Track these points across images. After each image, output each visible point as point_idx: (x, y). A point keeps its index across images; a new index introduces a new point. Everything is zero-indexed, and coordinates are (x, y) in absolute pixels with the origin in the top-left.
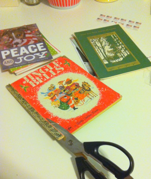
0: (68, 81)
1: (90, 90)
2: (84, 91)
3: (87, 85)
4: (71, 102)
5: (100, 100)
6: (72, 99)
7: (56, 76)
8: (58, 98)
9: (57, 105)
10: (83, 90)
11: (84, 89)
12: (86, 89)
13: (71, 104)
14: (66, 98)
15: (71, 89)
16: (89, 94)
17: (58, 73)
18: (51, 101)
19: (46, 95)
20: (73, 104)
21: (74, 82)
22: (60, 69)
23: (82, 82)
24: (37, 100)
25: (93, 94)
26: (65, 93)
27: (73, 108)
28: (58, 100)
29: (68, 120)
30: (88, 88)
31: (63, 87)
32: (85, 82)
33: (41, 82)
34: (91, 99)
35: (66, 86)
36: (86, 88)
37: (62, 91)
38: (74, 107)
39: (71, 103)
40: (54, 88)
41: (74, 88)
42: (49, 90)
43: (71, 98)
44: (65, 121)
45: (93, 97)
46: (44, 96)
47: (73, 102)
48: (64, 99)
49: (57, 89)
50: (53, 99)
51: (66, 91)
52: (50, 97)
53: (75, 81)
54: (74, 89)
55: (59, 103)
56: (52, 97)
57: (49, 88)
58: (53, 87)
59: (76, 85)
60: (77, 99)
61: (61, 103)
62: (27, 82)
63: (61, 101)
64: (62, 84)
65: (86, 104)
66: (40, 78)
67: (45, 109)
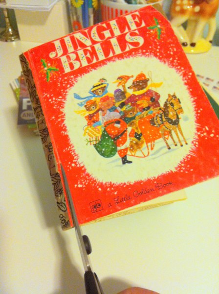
0: (139, 82)
1: (176, 123)
2: (164, 120)
3: (176, 107)
4: (125, 141)
5: (187, 158)
6: (128, 134)
7: (120, 57)
8: (102, 119)
9: (94, 137)
10: (161, 117)
11: (165, 116)
12: (170, 117)
13: (122, 147)
14: (118, 126)
15: (139, 105)
16: (170, 133)
17: (127, 49)
18: (86, 122)
19: (81, 105)
20: (126, 149)
21: (150, 88)
22: (135, 41)
23: (169, 95)
24: (62, 110)
25: (178, 137)
26: (120, 113)
27: (122, 158)
28: (100, 125)
29: (101, 185)
30: (175, 117)
31: (123, 94)
32: (174, 96)
33: (85, 63)
34: (169, 148)
35: (130, 92)
36: (171, 114)
37: (117, 104)
38: (126, 156)
39: (123, 144)
40: (104, 89)
41: (145, 105)
42: (93, 91)
43: (129, 129)
44: (95, 184)
45: (176, 145)
46: (78, 104)
47: (127, 144)
48: (114, 128)
49: (110, 96)
50: (92, 119)
51: (124, 108)
52: (87, 113)
53: (155, 85)
54: (144, 109)
55: (99, 135)
56: (91, 113)
57: (94, 87)
58: (103, 86)
59: (152, 99)
60: (139, 139)
61: (103, 136)
62: (57, 55)
63: (105, 131)
64: (123, 85)
65: (154, 159)
66: (86, 54)
67: (69, 139)
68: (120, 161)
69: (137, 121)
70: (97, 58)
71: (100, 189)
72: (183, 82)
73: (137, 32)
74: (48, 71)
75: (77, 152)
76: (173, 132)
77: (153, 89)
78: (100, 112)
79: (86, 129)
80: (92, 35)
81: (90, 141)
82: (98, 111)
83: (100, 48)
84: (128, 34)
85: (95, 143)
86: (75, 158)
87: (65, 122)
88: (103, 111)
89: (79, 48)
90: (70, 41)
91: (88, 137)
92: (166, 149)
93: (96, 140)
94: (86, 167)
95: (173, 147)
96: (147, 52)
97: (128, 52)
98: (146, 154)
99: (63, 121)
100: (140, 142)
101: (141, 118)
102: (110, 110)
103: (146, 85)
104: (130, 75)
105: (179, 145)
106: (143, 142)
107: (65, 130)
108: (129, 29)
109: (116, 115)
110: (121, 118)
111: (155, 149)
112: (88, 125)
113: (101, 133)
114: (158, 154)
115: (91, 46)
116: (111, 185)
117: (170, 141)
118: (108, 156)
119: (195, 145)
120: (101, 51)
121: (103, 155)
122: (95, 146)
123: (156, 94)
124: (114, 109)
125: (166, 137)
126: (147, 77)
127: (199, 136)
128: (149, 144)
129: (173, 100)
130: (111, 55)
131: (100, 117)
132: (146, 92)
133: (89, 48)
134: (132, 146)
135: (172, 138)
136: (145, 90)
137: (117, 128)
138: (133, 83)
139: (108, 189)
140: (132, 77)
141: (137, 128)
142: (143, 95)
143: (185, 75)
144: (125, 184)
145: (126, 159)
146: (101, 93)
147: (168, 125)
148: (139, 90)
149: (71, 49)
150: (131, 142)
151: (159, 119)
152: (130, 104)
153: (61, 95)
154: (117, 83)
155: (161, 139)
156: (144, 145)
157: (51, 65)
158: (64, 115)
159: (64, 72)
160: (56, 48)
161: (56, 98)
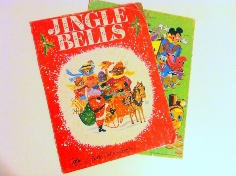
0: (118, 69)
1: (140, 105)
2: (132, 101)
3: (141, 93)
4: (102, 114)
6: (105, 109)
7: (106, 45)
8: (87, 94)
9: (80, 108)
10: (130, 99)
11: (133, 98)
12: (136, 99)
13: (99, 119)
14: (99, 101)
15: (116, 87)
16: (135, 111)
17: (112, 39)
18: (74, 95)
19: (72, 80)
20: (103, 120)
21: (125, 75)
22: (119, 33)
23: (138, 83)
25: (140, 116)
26: (101, 91)
27: (99, 127)
30: (140, 100)
31: (105, 76)
32: (141, 84)
34: (133, 123)
35: (110, 76)
36: (137, 98)
38: (102, 126)
39: (101, 116)
40: (91, 69)
41: (120, 88)
42: (82, 70)
43: (107, 105)
44: (77, 145)
45: (138, 121)
47: (104, 117)
48: (96, 103)
49: (95, 76)
50: (79, 94)
51: (105, 88)
52: (77, 88)
53: (130, 73)
54: (119, 91)
56: (79, 88)
58: (90, 67)
59: (125, 83)
60: (113, 113)
61: (87, 108)
63: (88, 104)
64: (106, 69)
65: (121, 130)
66: (79, 37)
67: (60, 107)
68: (98, 129)
69: (113, 99)
70: (88, 43)
71: (80, 149)
72: (148, 74)
73: (121, 25)
74: (46, 46)
75: (65, 119)
76: (137, 111)
77: (128, 76)
78: (86, 88)
79: (74, 101)
80: (85, 21)
81: (76, 111)
82: (84, 87)
83: (91, 34)
84: (114, 26)
85: (80, 113)
86: (63, 123)
87: (57, 93)
88: (88, 88)
89: (74, 30)
90: (66, 22)
91: (75, 108)
92: (131, 124)
93: (81, 111)
94: (71, 131)
95: (135, 122)
96: (126, 44)
97: (112, 42)
98: (116, 126)
99: (56, 91)
100: (113, 116)
101: (116, 97)
102: (94, 88)
103: (123, 71)
104: (112, 62)
105: (140, 121)
106: (115, 117)
107: (57, 100)
108: (116, 21)
109: (98, 93)
110: (101, 95)
111: (124, 122)
112: (76, 97)
113: (85, 106)
114: (125, 127)
115: (83, 30)
116: (89, 147)
117: (134, 118)
118: (89, 125)
119: (150, 123)
120: (92, 36)
121: (85, 123)
122: (80, 115)
123: (129, 80)
124: (97, 87)
125: (132, 114)
126: (124, 66)
127: (154, 116)
128: (119, 118)
129: (140, 87)
130: (99, 42)
131: (86, 92)
132: (122, 78)
133: (82, 32)
134: (107, 118)
135: (136, 116)
136: (121, 76)
137: (98, 103)
138: (114, 69)
139: (87, 150)
140: (113, 63)
141: (112, 105)
142: (119, 80)
143: (151, 68)
144: (99, 147)
145: (102, 128)
146: (88, 73)
147: (134, 105)
148: (117, 75)
149: (67, 30)
150: (107, 115)
151: (129, 100)
152: (109, 85)
153: (56, 69)
154: (102, 67)
155: (128, 116)
156: (116, 119)
157: (49, 41)
158: (57, 87)
159: (60, 49)
160: (55, 26)
161: (51, 71)
